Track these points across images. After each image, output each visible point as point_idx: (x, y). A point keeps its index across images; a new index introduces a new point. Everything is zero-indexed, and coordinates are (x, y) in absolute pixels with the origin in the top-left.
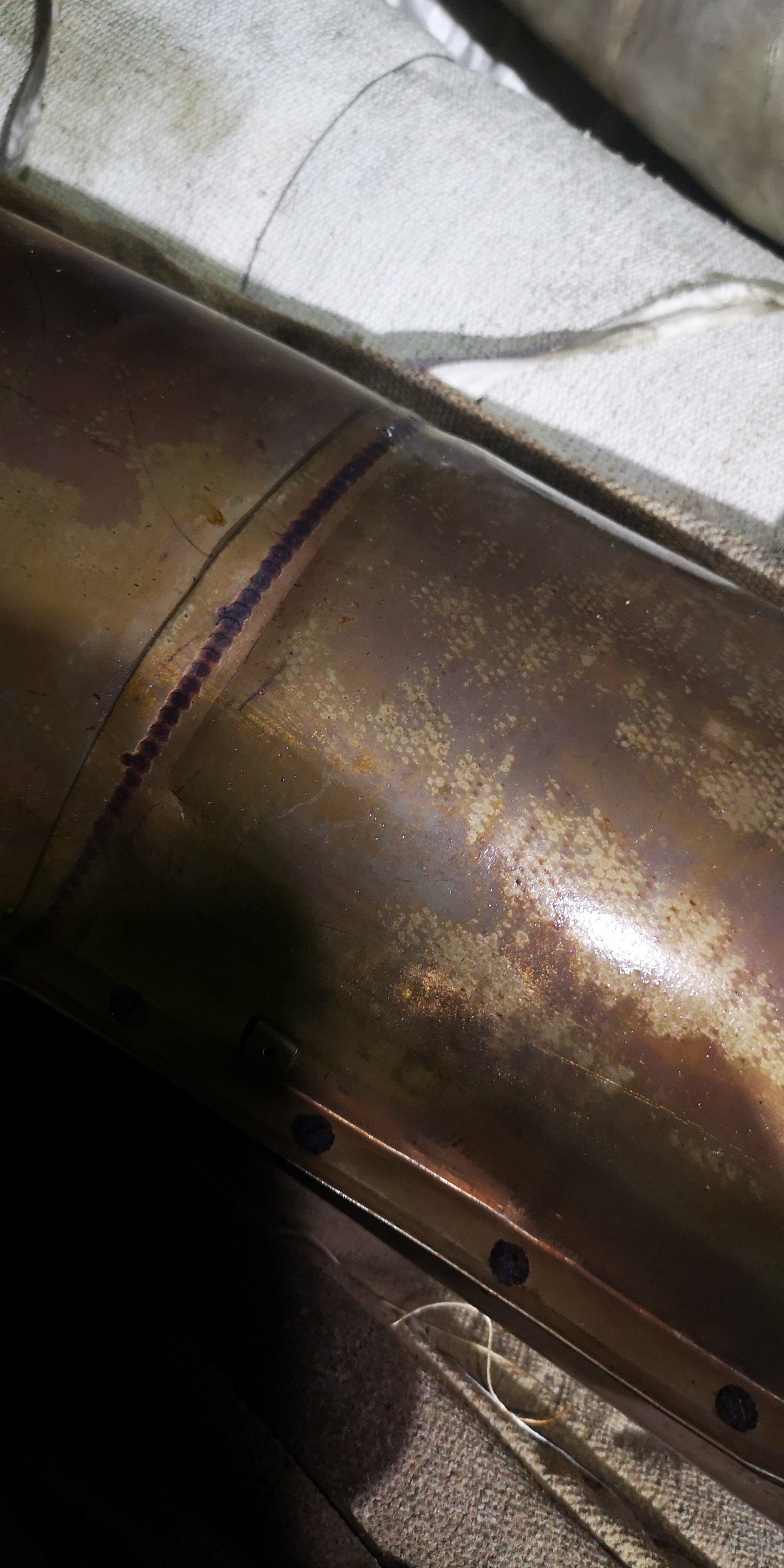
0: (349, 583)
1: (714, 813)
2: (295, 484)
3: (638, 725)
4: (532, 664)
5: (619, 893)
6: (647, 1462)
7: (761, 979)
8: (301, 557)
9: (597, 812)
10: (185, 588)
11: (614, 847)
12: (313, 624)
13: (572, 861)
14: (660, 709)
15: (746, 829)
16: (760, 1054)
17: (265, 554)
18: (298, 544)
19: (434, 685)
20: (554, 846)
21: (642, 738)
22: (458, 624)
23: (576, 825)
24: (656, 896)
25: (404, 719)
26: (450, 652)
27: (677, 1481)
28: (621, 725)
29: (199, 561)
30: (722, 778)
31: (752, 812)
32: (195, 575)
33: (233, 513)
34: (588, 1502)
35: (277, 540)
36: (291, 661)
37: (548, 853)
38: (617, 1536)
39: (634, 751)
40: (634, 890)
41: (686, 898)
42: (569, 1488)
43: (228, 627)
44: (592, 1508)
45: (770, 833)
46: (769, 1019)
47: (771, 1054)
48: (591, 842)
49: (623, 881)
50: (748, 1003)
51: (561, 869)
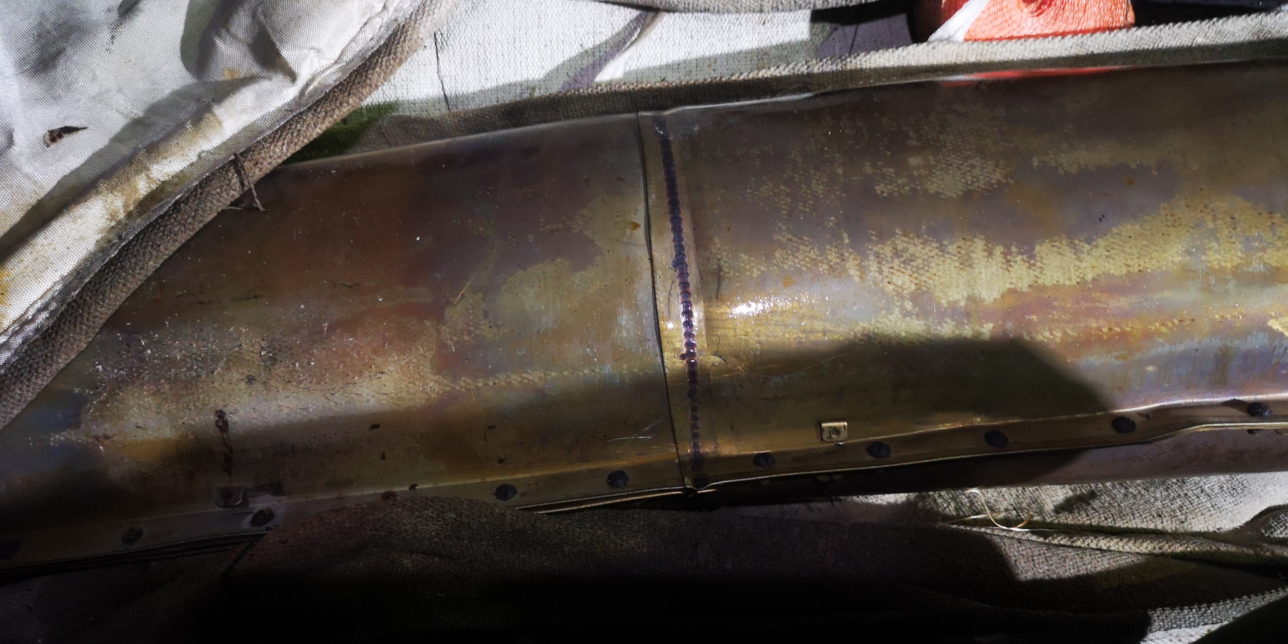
0: (716, 211)
1: (943, 196)
2: (653, 186)
3: (883, 183)
4: (820, 189)
5: (933, 257)
6: (1076, 511)
7: (1014, 249)
8: (685, 216)
9: (898, 231)
10: (649, 266)
11: (916, 239)
12: (717, 240)
13: (904, 258)
14: (885, 170)
15: (960, 193)
16: (1035, 279)
17: (670, 226)
18: (679, 210)
19: (789, 228)
20: (892, 258)
21: (889, 187)
22: (775, 195)
23: (894, 242)
24: (947, 247)
25: (789, 252)
26: (784, 209)
27: (1094, 509)
28: (877, 188)
29: (645, 250)
30: (933, 180)
31: (956, 185)
32: (648, 257)
33: (640, 218)
34: (1071, 538)
35: (669, 216)
36: (722, 263)
37: (892, 262)
38: (1094, 541)
39: (891, 195)
40: (937, 251)
41: (960, 239)
42: (1059, 538)
43: (682, 269)
44: (1075, 538)
45: (970, 187)
46: (1028, 262)
47: (1039, 275)
48: (906, 245)
49: (930, 251)
50: (1016, 262)
51: (902, 265)
